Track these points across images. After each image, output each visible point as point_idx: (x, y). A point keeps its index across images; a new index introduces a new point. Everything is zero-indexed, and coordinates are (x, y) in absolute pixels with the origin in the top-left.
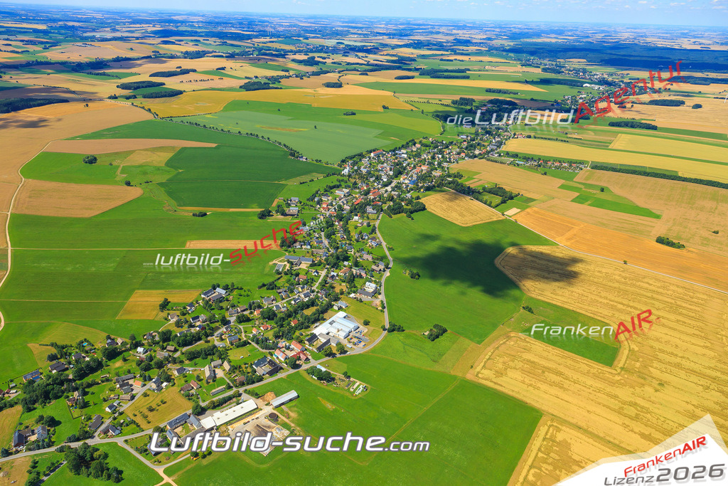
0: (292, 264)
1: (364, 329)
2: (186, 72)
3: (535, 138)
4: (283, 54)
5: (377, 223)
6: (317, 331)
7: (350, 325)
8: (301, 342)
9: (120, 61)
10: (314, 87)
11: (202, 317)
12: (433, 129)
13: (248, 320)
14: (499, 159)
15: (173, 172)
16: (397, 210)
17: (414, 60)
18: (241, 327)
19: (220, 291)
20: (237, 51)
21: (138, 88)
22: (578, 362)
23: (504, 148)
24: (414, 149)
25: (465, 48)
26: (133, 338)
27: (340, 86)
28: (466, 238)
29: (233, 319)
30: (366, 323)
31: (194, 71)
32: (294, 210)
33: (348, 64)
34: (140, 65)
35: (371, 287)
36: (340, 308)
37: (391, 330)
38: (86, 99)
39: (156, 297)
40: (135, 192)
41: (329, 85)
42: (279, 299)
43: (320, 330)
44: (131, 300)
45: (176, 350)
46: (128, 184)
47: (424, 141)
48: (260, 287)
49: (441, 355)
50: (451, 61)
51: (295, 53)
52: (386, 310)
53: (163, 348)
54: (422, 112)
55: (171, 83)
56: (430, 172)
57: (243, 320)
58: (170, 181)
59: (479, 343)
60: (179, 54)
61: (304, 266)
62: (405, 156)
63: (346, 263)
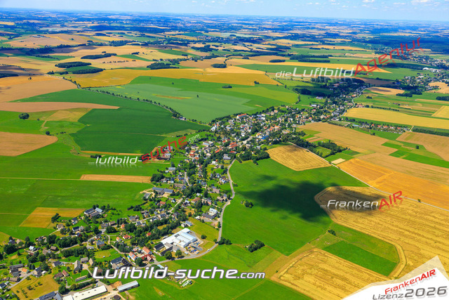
0: (157, 193)
1: (201, 242)
2: (109, 55)
3: (372, 107)
4: (186, 43)
5: (229, 167)
6: (163, 242)
7: (191, 238)
8: (150, 248)
9: (63, 48)
10: (204, 67)
11: (81, 228)
12: (291, 99)
13: (115, 231)
14: (339, 122)
15: (83, 126)
16: (247, 157)
17: (289, 48)
18: (109, 236)
19: (99, 210)
20: (152, 41)
21: (71, 66)
22: (362, 272)
23: (345, 115)
24: (272, 114)
25: (332, 40)
26: (28, 239)
27: (225, 66)
28: (297, 179)
29: (104, 231)
30: (204, 238)
31: (115, 55)
32: (168, 155)
33: (235, 51)
34: (76, 50)
35: (213, 212)
36: (186, 226)
37: (221, 243)
38: (31, 74)
39: (51, 212)
40: (52, 140)
41: (216, 66)
42: (141, 217)
43: (167, 241)
44: (33, 213)
45: (57, 250)
46: (48, 133)
47: (282, 108)
48: (129, 209)
49: (255, 262)
50: (319, 49)
51: (195, 42)
52: (221, 229)
53: (48, 248)
54: (286, 87)
55: (95, 64)
56: (280, 131)
57: (111, 231)
58: (79, 132)
59: (287, 255)
60: (107, 43)
61: (166, 195)
62: (264, 118)
63: (198, 194)
